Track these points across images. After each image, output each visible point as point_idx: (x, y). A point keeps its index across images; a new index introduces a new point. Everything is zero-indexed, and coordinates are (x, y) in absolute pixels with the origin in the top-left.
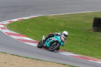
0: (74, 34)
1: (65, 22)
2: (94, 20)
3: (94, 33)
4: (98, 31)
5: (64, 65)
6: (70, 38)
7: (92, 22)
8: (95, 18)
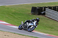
0: (20, 16)
1: (15, 9)
2: (32, 8)
3: (32, 15)
4: (34, 15)
5: (14, 33)
6: (18, 18)
7: (31, 9)
8: (32, 7)
